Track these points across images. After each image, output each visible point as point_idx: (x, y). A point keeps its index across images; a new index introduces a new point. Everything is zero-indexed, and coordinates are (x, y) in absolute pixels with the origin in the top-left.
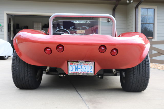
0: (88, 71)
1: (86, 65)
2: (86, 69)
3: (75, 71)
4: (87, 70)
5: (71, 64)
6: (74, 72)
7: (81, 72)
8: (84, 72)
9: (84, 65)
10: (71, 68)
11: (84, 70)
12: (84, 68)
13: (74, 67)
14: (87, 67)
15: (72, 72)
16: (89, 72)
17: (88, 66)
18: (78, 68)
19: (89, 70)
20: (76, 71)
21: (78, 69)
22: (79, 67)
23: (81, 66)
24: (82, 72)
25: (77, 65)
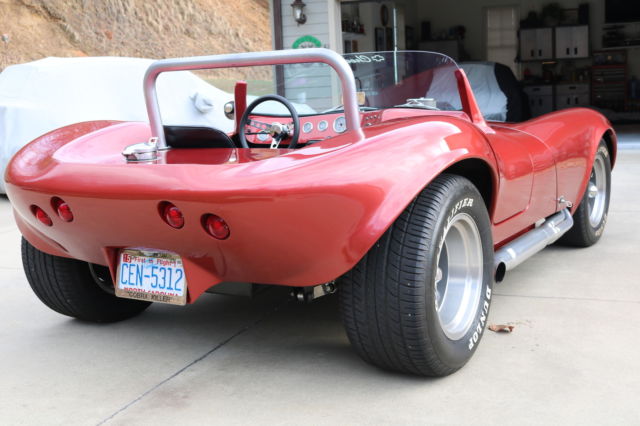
0: (170, 288)
1: (167, 267)
2: (164, 278)
3: (135, 282)
4: (167, 285)
5: (126, 259)
6: (133, 287)
7: (152, 289)
8: (160, 291)
9: (160, 266)
10: (126, 270)
11: (161, 282)
12: (160, 274)
13: (134, 270)
14: (168, 272)
15: (128, 286)
16: (174, 292)
17: (170, 269)
18: (144, 274)
19: (173, 286)
20: (139, 287)
21: (144, 279)
22: (147, 271)
23: (153, 268)
24: (155, 290)
25: (140, 264)
